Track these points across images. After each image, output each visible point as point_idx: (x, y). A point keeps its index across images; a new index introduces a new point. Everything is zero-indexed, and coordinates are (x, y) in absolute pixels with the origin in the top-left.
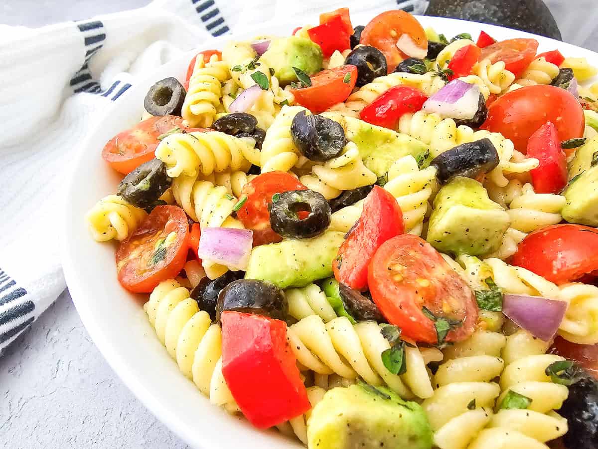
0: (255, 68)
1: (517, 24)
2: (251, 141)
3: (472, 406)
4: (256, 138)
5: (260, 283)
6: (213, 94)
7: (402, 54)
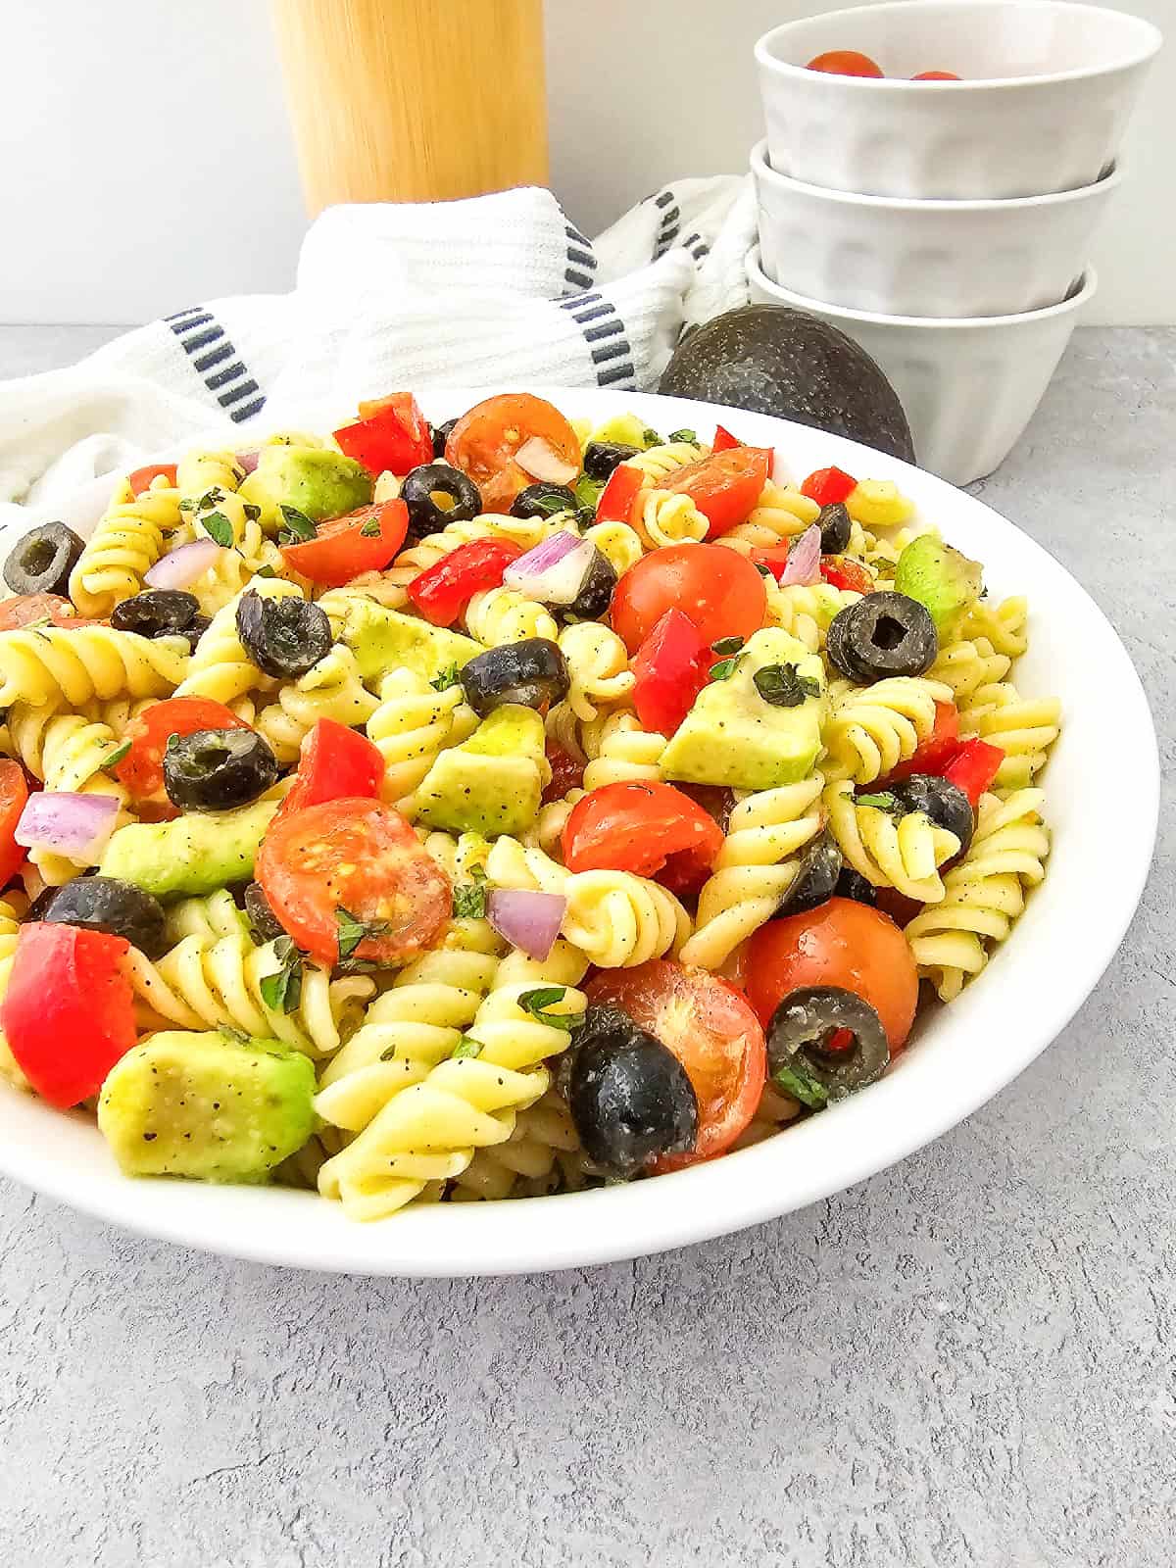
0: (214, 506)
1: (808, 408)
2: (180, 641)
3: (388, 1055)
4: (189, 638)
5: (111, 881)
6: (134, 554)
7: (531, 478)
